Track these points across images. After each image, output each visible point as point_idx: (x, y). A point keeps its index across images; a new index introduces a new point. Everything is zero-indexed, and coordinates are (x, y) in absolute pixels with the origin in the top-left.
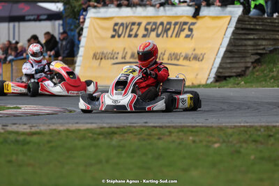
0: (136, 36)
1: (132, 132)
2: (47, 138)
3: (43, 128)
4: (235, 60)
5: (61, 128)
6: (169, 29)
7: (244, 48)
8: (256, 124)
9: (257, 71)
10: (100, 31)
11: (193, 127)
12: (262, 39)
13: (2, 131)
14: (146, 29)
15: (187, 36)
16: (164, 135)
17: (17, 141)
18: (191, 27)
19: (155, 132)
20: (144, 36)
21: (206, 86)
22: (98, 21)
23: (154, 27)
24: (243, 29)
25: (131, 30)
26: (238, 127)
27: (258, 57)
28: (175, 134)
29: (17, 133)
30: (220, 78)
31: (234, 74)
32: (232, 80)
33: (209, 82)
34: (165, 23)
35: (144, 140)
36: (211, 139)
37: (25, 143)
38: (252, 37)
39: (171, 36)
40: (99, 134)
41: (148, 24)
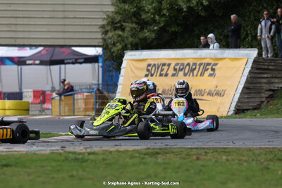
0: (166, 75)
1: (173, 153)
2: (101, 157)
3: (96, 149)
4: (252, 95)
5: (112, 149)
6: (195, 69)
7: (259, 85)
8: (278, 146)
9: (271, 105)
10: (135, 71)
11: (224, 148)
12: (275, 77)
13: (62, 152)
14: (175, 69)
15: (211, 75)
16: (201, 155)
17: (77, 159)
18: (214, 67)
19: (193, 153)
20: (173, 75)
21: (227, 117)
22: (134, 62)
23: (182, 67)
24: (258, 69)
25: (162, 70)
26: (263, 148)
27: (271, 93)
28: (211, 154)
29: (74, 153)
30: (239, 111)
31: (251, 108)
32: (249, 112)
33: (230, 114)
34: (191, 64)
35: (185, 159)
36: (242, 158)
37: (84, 161)
38: (266, 76)
39: (197, 75)
40: (145, 154)
41: (177, 64)
